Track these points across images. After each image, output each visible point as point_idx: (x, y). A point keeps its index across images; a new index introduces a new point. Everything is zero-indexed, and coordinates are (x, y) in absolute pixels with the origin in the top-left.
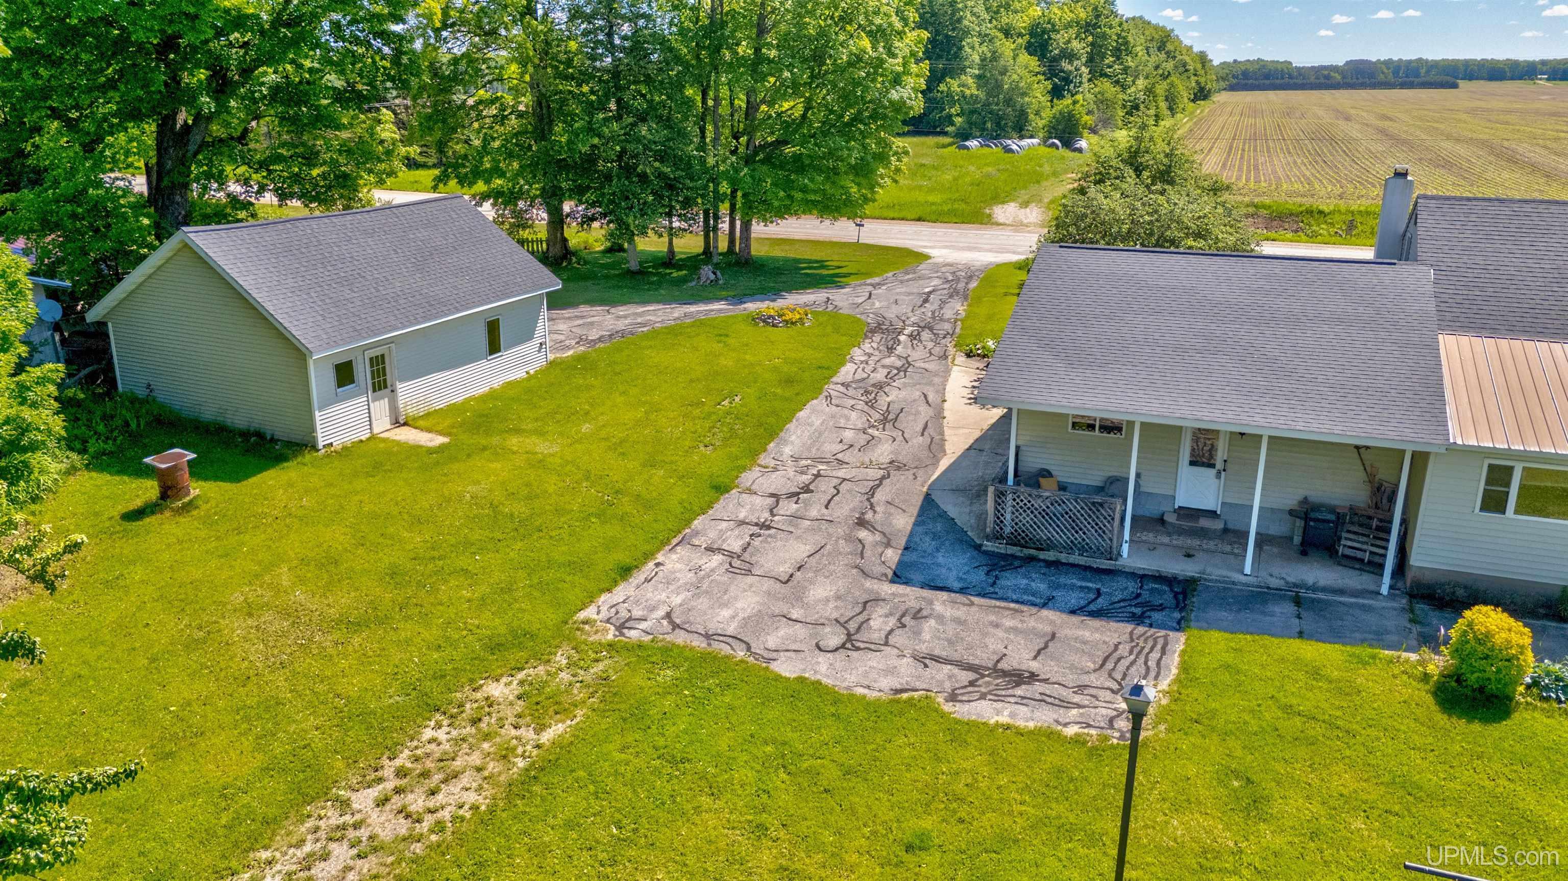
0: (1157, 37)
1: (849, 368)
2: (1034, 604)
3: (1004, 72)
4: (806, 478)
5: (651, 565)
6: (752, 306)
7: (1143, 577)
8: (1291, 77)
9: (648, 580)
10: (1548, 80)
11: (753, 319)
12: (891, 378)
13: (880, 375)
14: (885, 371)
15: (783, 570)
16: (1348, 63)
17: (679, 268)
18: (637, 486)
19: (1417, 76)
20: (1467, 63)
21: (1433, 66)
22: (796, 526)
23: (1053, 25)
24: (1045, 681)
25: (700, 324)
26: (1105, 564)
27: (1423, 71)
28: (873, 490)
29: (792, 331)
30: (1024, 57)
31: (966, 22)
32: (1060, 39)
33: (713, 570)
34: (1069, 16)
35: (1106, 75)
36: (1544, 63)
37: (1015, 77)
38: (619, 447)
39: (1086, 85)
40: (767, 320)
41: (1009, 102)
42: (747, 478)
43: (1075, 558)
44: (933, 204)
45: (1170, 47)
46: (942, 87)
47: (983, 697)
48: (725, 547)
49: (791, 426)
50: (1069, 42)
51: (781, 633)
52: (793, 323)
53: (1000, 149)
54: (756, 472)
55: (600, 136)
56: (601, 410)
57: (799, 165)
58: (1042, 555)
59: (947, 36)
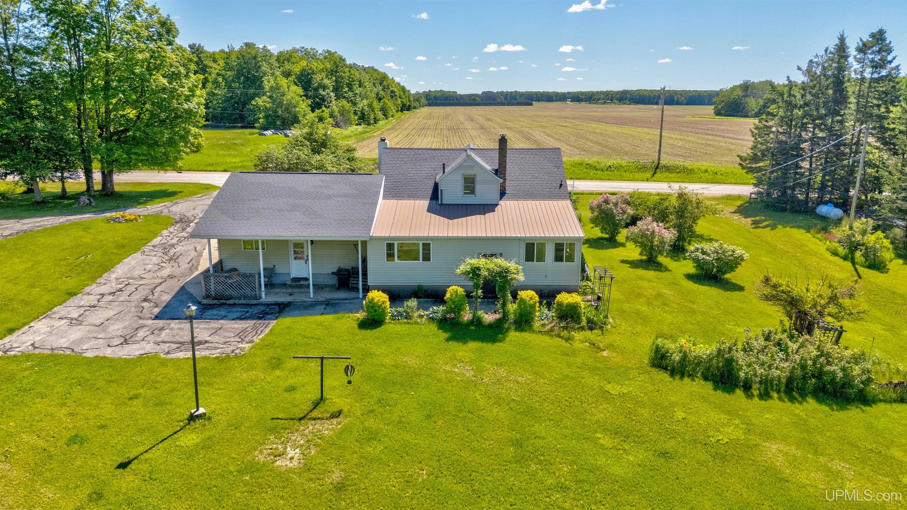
0: (378, 78)
1: (159, 239)
2: (217, 319)
3: (283, 95)
4: (120, 286)
5: (27, 327)
6: (108, 215)
7: (269, 305)
8: (457, 100)
9: (23, 333)
10: (571, 101)
11: (108, 220)
12: (180, 241)
13: (175, 241)
14: (178, 239)
15: (98, 322)
16: (483, 93)
17: (69, 198)
18: (23, 296)
19: (516, 99)
20: (536, 93)
21: (522, 94)
22: (110, 305)
23: (313, 71)
24: (211, 343)
25: (74, 224)
26: (254, 302)
27: (518, 97)
28: (155, 287)
29: (130, 224)
30: (294, 88)
31: (263, 68)
32: (317, 78)
33: (60, 326)
34: (321, 66)
35: (344, 97)
36: (569, 93)
37: (289, 97)
38: (14, 281)
39: (334, 102)
40: (115, 220)
41: (287, 109)
42: (87, 289)
43: (242, 301)
44: (235, 163)
45: (385, 83)
46: (253, 102)
47: (181, 351)
48: (69, 316)
49: (118, 266)
50: (322, 79)
51: (91, 343)
52: (130, 221)
53: (283, 136)
54: (94, 285)
55: (8, 128)
56: (4, 265)
57: (136, 142)
58: (228, 302)
59: (253, 75)
